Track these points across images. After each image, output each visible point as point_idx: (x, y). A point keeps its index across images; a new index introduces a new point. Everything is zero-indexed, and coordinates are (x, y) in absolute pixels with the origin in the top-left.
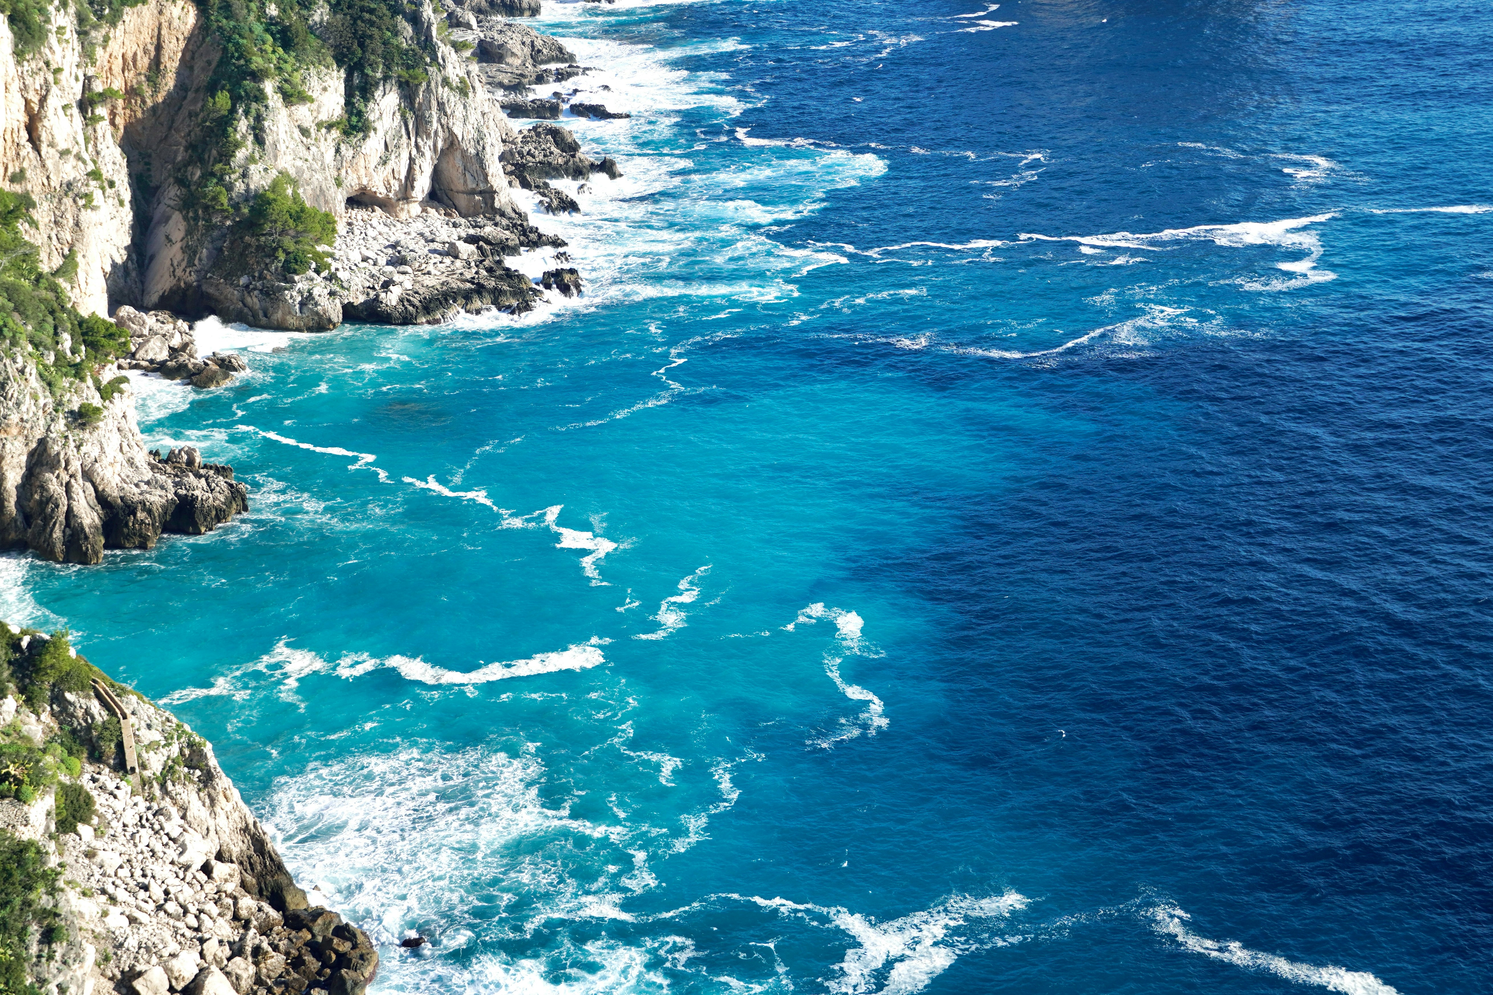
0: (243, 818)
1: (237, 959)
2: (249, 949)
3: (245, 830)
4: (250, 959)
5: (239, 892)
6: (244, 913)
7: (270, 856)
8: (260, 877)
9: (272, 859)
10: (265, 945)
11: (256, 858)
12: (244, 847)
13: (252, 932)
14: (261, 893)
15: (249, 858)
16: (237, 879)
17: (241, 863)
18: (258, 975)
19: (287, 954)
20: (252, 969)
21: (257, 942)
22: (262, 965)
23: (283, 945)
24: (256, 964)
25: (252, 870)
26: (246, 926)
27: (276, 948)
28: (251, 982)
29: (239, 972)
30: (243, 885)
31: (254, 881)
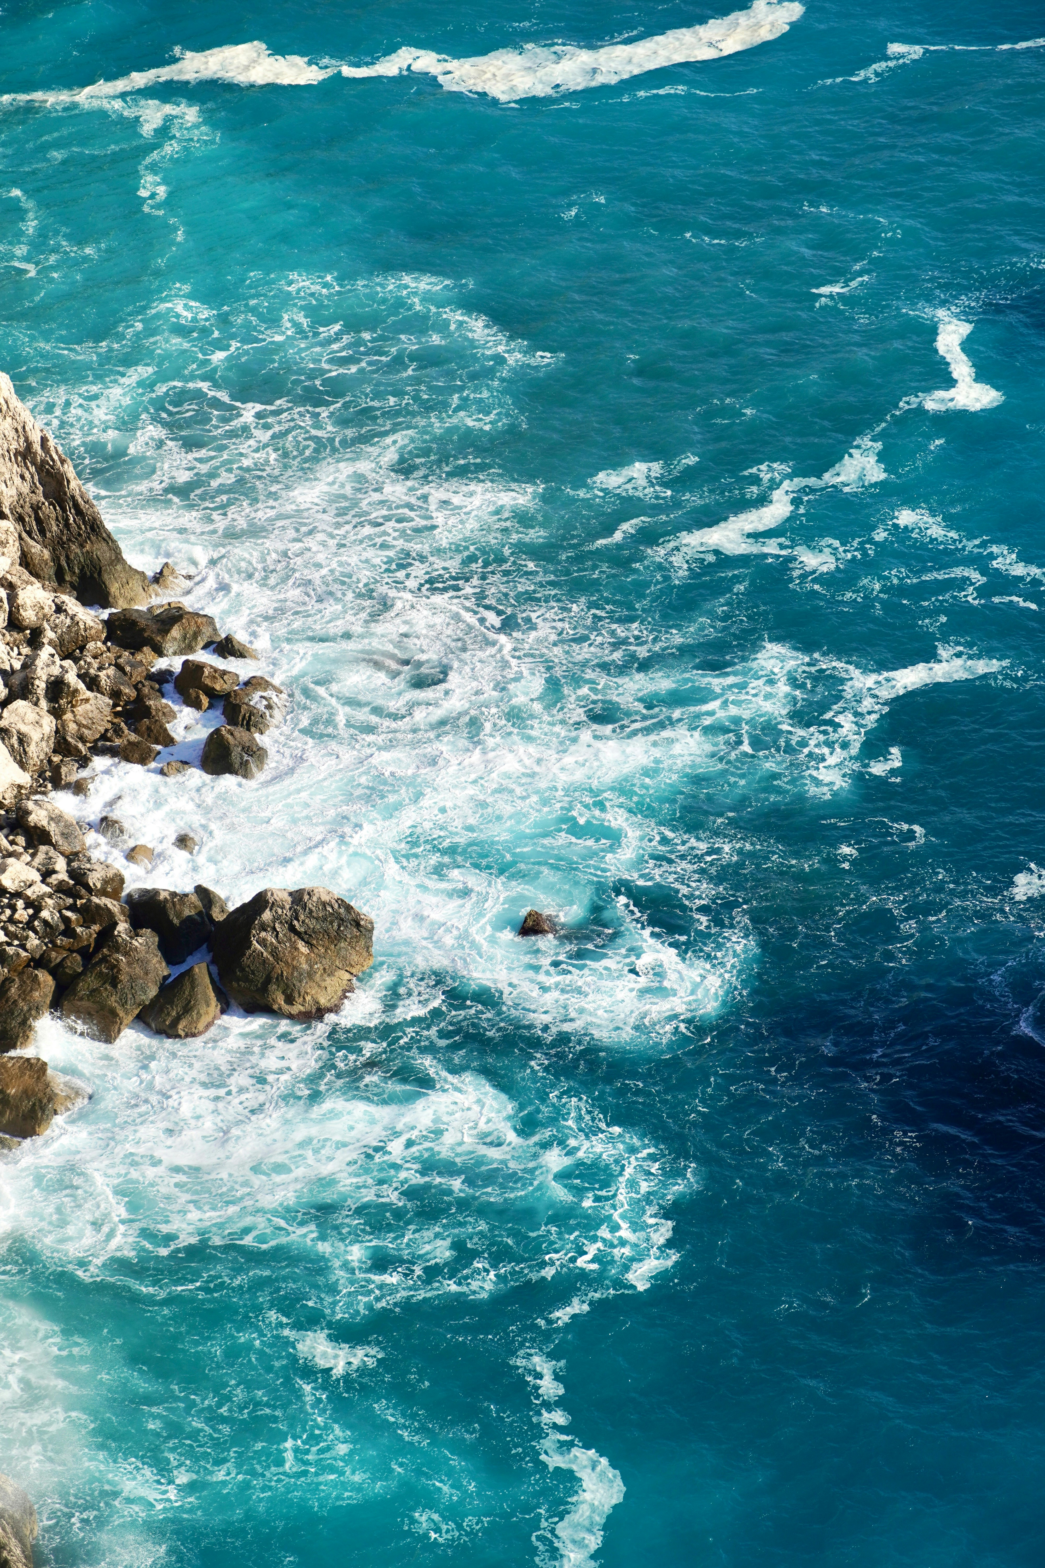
0: (21, 431)
1: (19, 704)
2: (41, 686)
3: (25, 454)
4: (43, 703)
5: (19, 575)
6: (29, 616)
7: (76, 506)
8: (58, 546)
9: (79, 512)
10: (72, 678)
11: (48, 509)
12: (25, 489)
13: (46, 651)
14: (59, 577)
15: (36, 508)
16: (13, 550)
17: (20, 519)
18: (60, 734)
19: (115, 695)
20: (49, 724)
21: (56, 671)
22: (68, 716)
23: (107, 676)
24: (56, 713)
25: (42, 532)
26: (35, 639)
27: (92, 683)
28: (47, 747)
29: (24, 729)
30: (26, 560)
31: (46, 554)
